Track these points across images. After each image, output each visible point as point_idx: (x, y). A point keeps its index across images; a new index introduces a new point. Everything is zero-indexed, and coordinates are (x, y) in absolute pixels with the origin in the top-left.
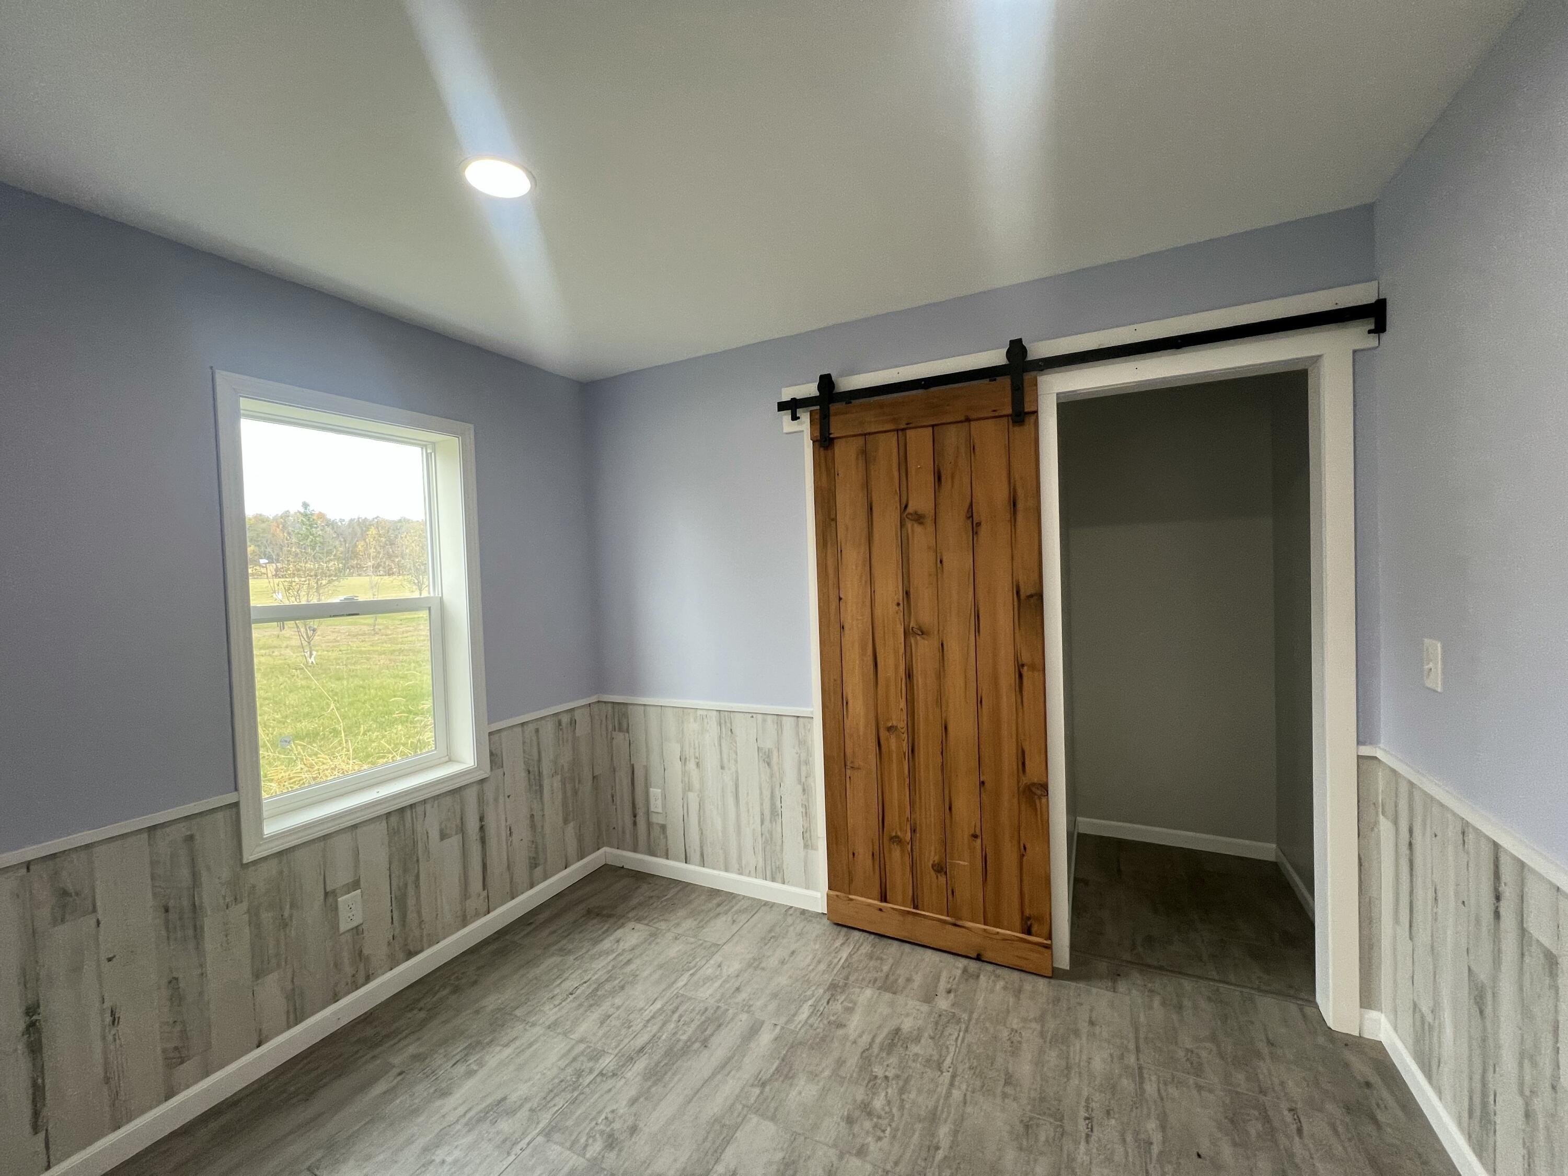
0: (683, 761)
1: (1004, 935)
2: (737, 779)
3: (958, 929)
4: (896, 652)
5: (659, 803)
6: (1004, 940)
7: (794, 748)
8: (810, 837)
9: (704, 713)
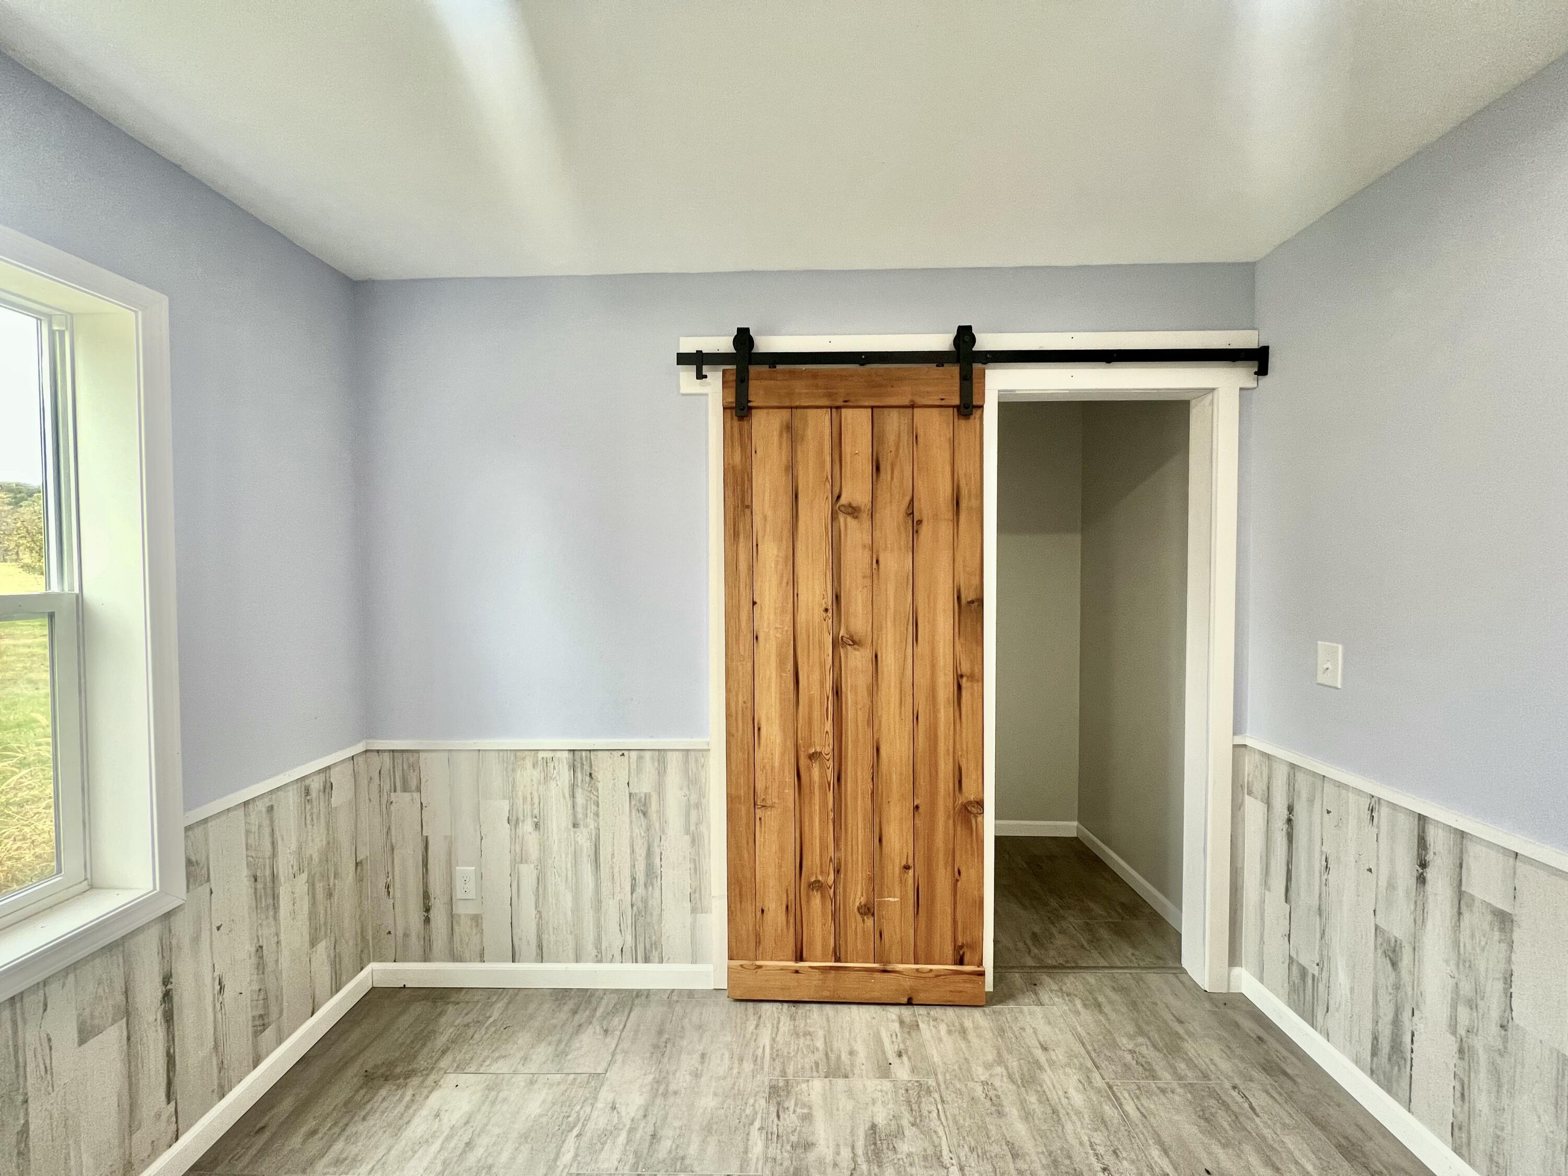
0: (513, 823)
1: (937, 970)
2: (598, 837)
3: (886, 976)
4: (822, 665)
5: (471, 886)
6: (937, 976)
7: (681, 789)
8: (700, 899)
9: (550, 754)
